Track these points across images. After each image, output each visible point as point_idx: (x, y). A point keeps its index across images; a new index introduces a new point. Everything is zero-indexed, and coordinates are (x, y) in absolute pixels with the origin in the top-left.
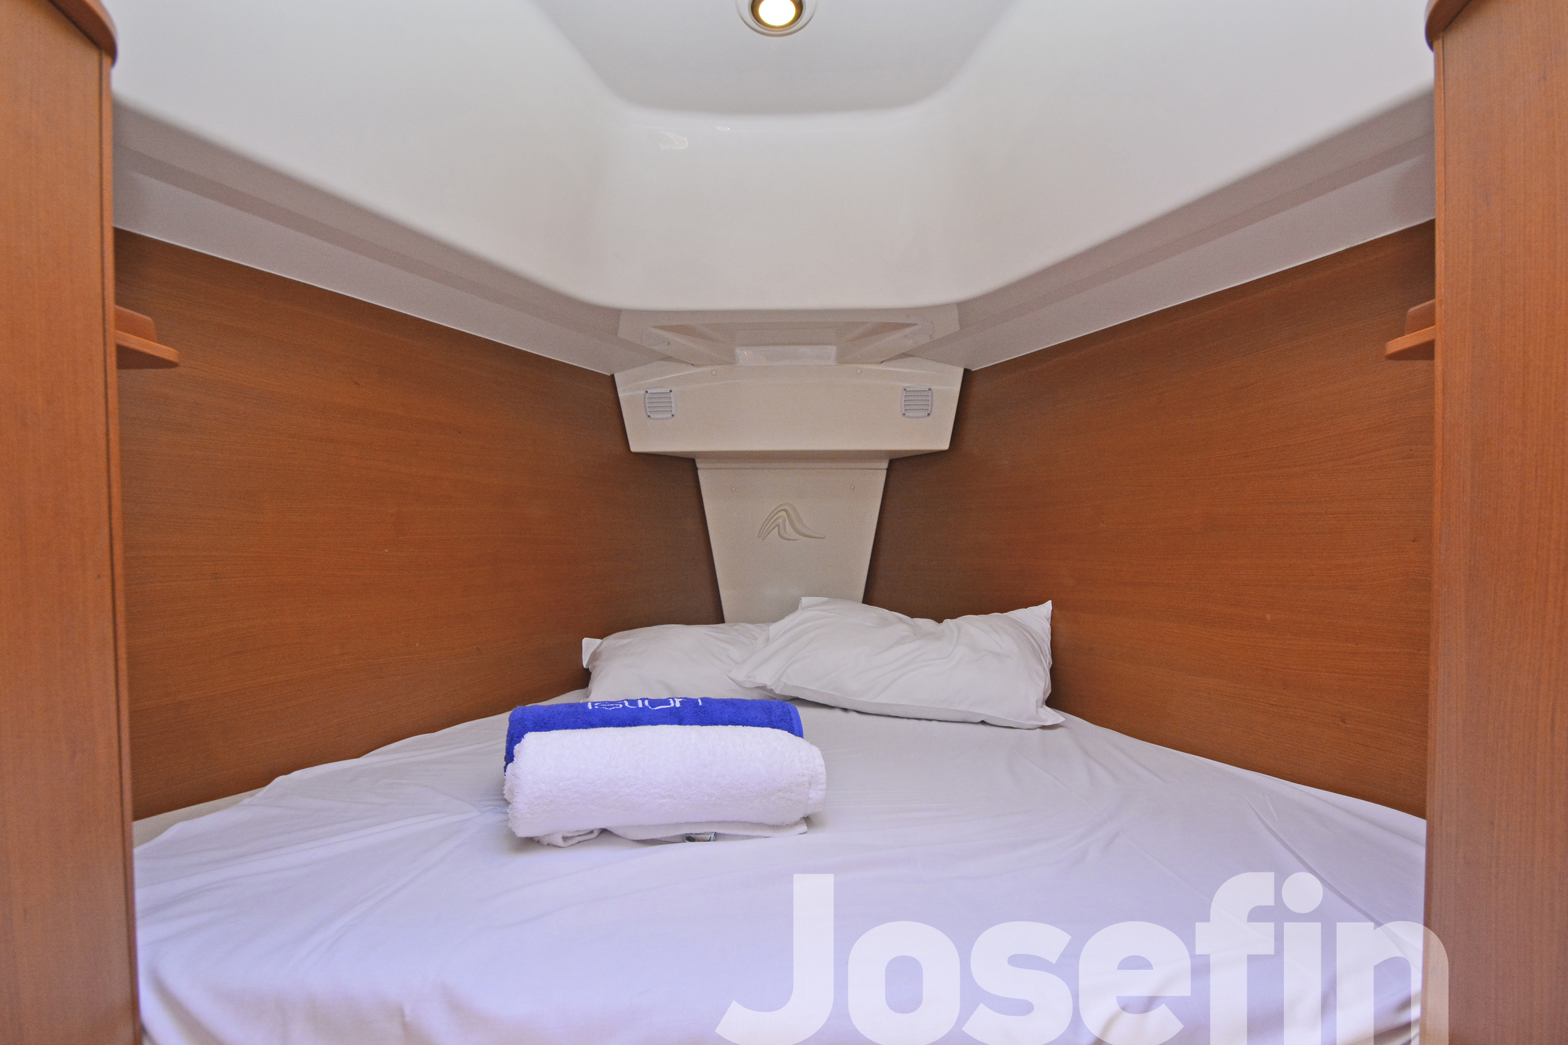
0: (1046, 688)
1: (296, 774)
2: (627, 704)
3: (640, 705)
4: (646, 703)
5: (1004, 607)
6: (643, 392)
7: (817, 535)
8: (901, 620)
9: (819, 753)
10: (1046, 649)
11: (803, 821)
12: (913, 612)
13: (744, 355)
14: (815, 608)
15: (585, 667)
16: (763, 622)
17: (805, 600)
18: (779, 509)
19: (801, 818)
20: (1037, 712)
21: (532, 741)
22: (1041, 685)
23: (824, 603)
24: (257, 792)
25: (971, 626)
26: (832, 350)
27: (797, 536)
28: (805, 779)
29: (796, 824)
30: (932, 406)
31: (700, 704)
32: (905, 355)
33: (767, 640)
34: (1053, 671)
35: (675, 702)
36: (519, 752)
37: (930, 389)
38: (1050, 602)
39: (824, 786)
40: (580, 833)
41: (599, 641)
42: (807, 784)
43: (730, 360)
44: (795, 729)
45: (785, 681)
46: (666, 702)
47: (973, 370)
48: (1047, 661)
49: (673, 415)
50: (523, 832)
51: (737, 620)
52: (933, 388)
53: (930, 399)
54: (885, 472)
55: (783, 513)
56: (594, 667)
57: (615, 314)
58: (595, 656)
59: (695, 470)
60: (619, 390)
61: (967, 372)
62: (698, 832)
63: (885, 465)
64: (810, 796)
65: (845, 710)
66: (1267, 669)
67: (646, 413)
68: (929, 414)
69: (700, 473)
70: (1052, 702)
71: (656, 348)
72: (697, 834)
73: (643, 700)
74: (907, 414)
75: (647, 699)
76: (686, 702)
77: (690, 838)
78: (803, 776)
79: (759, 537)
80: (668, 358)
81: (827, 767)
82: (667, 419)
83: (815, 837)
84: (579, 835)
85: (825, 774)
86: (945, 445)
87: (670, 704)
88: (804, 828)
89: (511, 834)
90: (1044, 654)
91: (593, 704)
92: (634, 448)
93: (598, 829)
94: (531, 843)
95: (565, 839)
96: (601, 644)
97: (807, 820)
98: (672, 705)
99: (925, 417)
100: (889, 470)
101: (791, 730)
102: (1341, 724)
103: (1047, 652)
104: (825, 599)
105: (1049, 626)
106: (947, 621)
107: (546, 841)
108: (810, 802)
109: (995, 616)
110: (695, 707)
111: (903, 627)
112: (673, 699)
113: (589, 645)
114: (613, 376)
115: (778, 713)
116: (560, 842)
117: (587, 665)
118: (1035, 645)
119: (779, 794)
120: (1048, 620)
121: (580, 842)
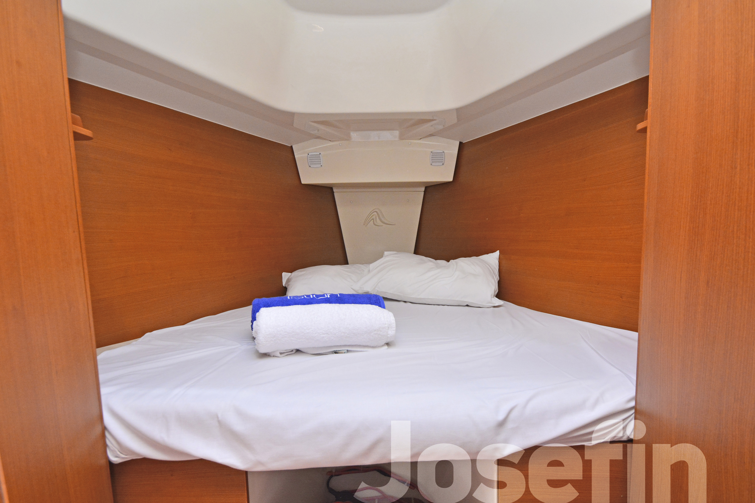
0: (496, 290)
1: (154, 332)
2: (305, 297)
3: (312, 297)
4: (314, 296)
5: (478, 253)
6: (307, 155)
7: (393, 224)
8: (431, 261)
9: (392, 314)
10: (496, 272)
11: (386, 345)
12: (436, 257)
13: (354, 135)
14: (392, 256)
15: (284, 286)
16: (366, 263)
17: (386, 253)
18: (373, 212)
19: (385, 343)
20: (491, 300)
21: (264, 312)
22: (493, 287)
23: (395, 254)
24: (138, 340)
25: (463, 263)
26: (397, 133)
27: (382, 224)
28: (386, 325)
29: (383, 346)
30: (445, 159)
31: (339, 296)
32: (431, 135)
33: (369, 271)
34: (499, 282)
35: (327, 295)
36: (259, 316)
37: (443, 152)
38: (498, 252)
39: (395, 329)
40: (287, 351)
41: (290, 274)
42: (387, 328)
43: (348, 138)
44: (383, 306)
45: (378, 289)
46: (323, 295)
47: (463, 142)
48: (497, 278)
49: (321, 166)
50: (262, 351)
51: (355, 263)
52: (445, 152)
53: (443, 157)
54: (423, 193)
55: (375, 213)
56: (289, 285)
57: (292, 115)
58: (288, 280)
59: (333, 193)
60: (295, 154)
61: (461, 143)
62: (339, 350)
63: (423, 189)
64: (389, 333)
65: (405, 302)
66: (591, 276)
67: (309, 165)
68: (443, 164)
69: (335, 194)
70: (499, 296)
71: (312, 132)
72: (339, 351)
73: (313, 295)
74: (433, 164)
75: (314, 294)
76: (332, 295)
77: (336, 352)
78: (385, 324)
79: (364, 225)
80: (318, 137)
81: (396, 321)
82: (318, 167)
83: (391, 350)
84: (287, 352)
85: (395, 323)
86: (451, 179)
87: (325, 296)
88: (386, 347)
89: (257, 352)
90: (495, 274)
91: (290, 297)
92: (303, 182)
93: (295, 349)
94: (266, 355)
95: (281, 353)
96: (291, 275)
97: (388, 344)
98: (326, 297)
99: (441, 165)
100: (425, 192)
101: (380, 306)
102: (621, 299)
103: (497, 274)
104: (395, 252)
105: (498, 262)
106: (452, 261)
107: (272, 355)
108: (389, 336)
109: (474, 258)
110: (336, 297)
111: (431, 263)
112: (326, 294)
113: (285, 276)
114: (292, 147)
115: (374, 300)
116: (279, 355)
117: (285, 285)
118: (491, 269)
119: (375, 332)
120: (497, 259)
121: (287, 355)
